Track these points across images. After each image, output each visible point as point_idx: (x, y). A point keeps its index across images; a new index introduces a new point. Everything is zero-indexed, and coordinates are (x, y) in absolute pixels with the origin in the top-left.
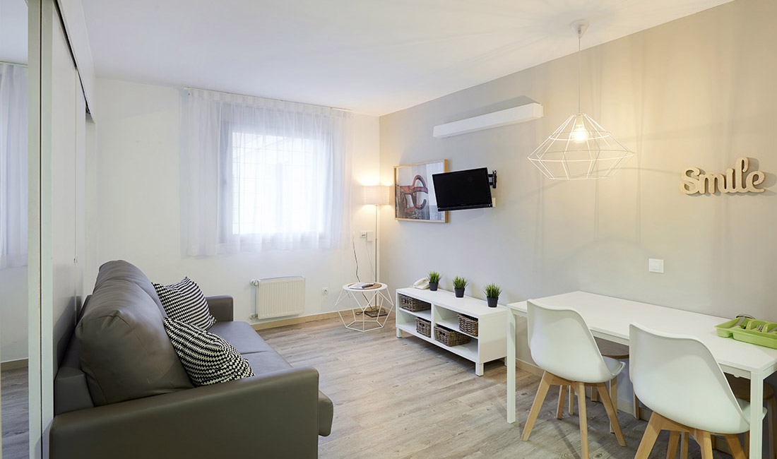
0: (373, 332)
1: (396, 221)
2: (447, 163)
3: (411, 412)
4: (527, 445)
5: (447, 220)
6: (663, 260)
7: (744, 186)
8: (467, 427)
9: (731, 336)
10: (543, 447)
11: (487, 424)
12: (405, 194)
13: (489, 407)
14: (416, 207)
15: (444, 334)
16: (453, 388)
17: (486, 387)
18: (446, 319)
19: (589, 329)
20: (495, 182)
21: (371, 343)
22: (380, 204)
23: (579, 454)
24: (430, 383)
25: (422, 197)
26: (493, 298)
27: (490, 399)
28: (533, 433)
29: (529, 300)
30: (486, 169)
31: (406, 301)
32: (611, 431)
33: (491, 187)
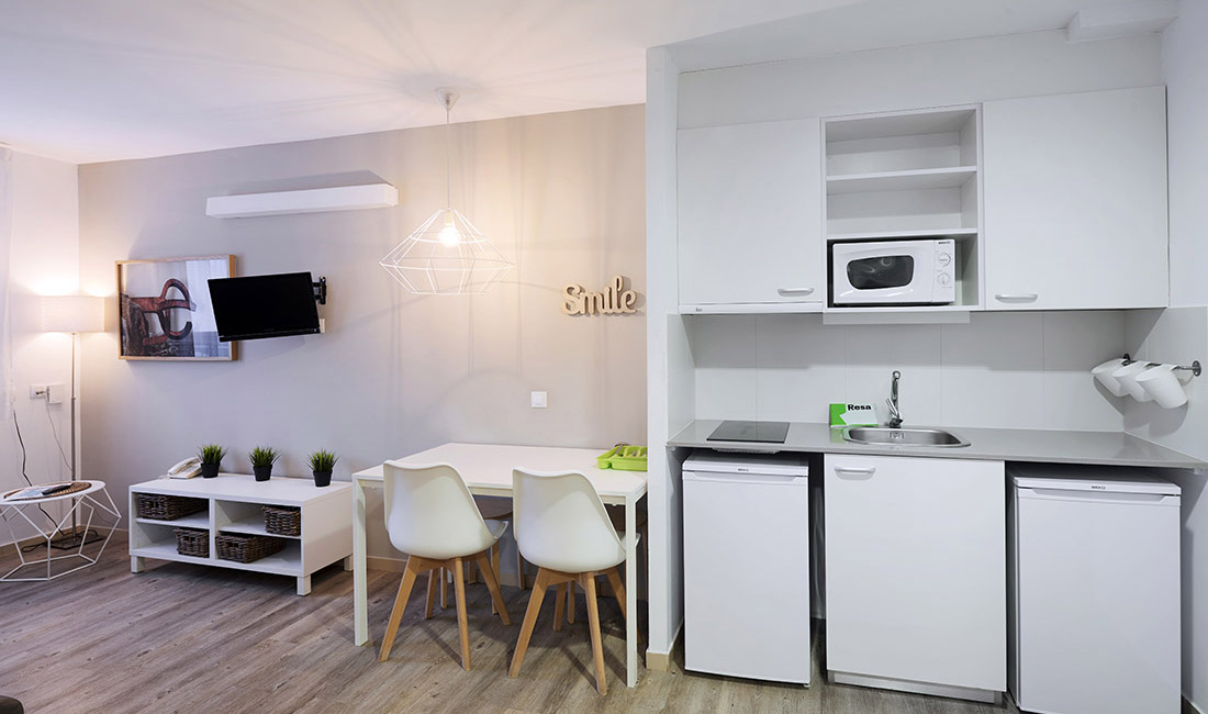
0: (75, 575)
1: (123, 362)
2: (234, 261)
3: (183, 683)
4: (387, 665)
5: (236, 356)
6: (545, 393)
7: (619, 307)
8: (292, 673)
9: (610, 466)
10: (410, 660)
11: (323, 658)
12: (143, 312)
13: (324, 634)
14: (171, 337)
15: (236, 545)
16: (261, 624)
17: (317, 608)
18: (236, 520)
19: (467, 485)
20: (325, 294)
21: (72, 596)
22: (80, 331)
23: (457, 652)
24: (214, 629)
25: (181, 318)
26: (323, 472)
27: (324, 623)
28: (395, 647)
29: (387, 462)
30: (309, 274)
31: (150, 504)
32: (494, 612)
33: (317, 302)
